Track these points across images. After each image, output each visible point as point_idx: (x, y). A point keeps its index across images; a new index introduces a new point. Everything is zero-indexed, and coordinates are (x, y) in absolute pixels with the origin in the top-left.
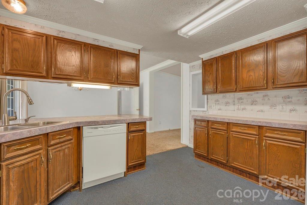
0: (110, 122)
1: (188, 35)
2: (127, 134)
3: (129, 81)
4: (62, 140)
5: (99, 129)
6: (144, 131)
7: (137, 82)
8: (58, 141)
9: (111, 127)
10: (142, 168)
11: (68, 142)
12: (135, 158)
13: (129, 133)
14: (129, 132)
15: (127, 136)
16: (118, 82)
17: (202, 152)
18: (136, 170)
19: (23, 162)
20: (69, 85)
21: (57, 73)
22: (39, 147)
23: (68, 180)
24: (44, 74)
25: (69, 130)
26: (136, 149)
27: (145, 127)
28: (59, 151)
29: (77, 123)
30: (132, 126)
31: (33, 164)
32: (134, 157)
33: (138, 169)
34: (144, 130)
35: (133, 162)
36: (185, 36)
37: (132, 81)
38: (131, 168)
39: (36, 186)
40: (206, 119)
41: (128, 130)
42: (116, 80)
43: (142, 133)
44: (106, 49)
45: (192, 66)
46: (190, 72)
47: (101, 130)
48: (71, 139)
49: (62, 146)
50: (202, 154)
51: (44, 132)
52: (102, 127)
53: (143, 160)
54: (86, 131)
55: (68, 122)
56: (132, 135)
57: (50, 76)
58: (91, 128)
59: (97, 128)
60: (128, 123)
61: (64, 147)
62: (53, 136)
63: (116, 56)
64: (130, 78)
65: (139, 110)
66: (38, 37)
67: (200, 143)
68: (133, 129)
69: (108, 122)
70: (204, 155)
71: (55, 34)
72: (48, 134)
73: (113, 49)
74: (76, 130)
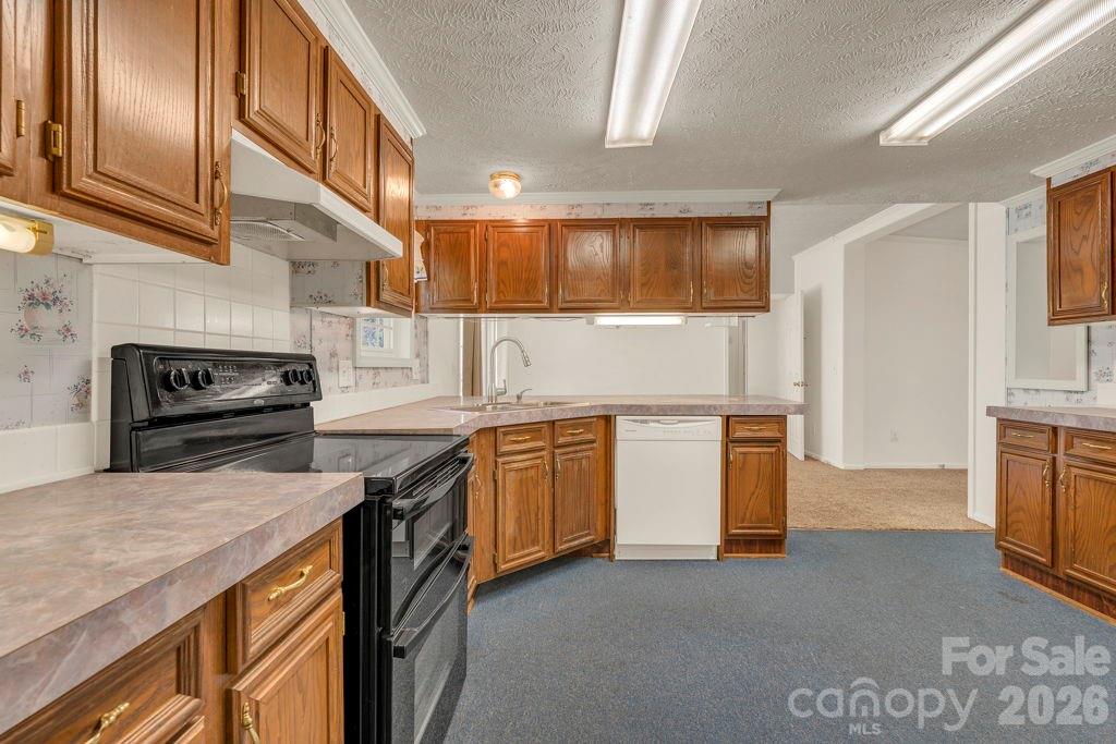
0: (677, 411)
1: (922, 138)
2: (722, 446)
3: (735, 297)
4: (578, 439)
5: (652, 424)
6: (779, 444)
7: (760, 299)
8: (569, 439)
9: (680, 421)
10: (775, 552)
11: (588, 446)
12: (748, 515)
13: (730, 445)
14: (729, 441)
15: (722, 451)
16: (704, 305)
17: (1027, 549)
18: (755, 552)
19: (521, 465)
20: (591, 322)
21: (568, 299)
22: (540, 444)
23: (587, 525)
24: (546, 303)
25: (589, 420)
26: (753, 493)
27: (784, 431)
28: (572, 459)
29: (605, 406)
30: (738, 426)
31: (532, 473)
32: (745, 514)
33: (761, 552)
34: (779, 442)
35: (744, 528)
36: (912, 143)
37: (747, 297)
38: (738, 542)
39: (537, 515)
40: (1044, 421)
41: (727, 436)
42: (698, 298)
43: (773, 450)
44: (673, 223)
45: (1019, 210)
46: (1008, 233)
47: (656, 428)
48: (593, 442)
49: (576, 452)
50: (1030, 558)
51: (549, 419)
52: (658, 421)
53: (774, 529)
54: (623, 425)
55: (588, 404)
56: (738, 450)
57: (555, 307)
58: (633, 421)
59: (645, 422)
60: (728, 417)
61: (580, 455)
62: (562, 427)
63: (698, 237)
64: (739, 291)
65: (805, 384)
66: (536, 229)
67: (1022, 513)
68: (741, 432)
69: (671, 410)
70: (1037, 561)
71: (563, 216)
72: (554, 422)
73: (690, 218)
74: (602, 422)
